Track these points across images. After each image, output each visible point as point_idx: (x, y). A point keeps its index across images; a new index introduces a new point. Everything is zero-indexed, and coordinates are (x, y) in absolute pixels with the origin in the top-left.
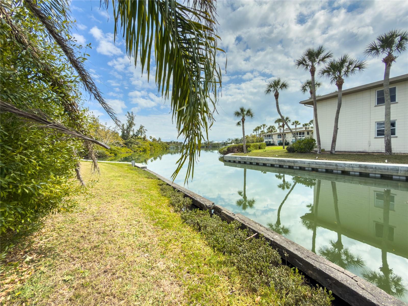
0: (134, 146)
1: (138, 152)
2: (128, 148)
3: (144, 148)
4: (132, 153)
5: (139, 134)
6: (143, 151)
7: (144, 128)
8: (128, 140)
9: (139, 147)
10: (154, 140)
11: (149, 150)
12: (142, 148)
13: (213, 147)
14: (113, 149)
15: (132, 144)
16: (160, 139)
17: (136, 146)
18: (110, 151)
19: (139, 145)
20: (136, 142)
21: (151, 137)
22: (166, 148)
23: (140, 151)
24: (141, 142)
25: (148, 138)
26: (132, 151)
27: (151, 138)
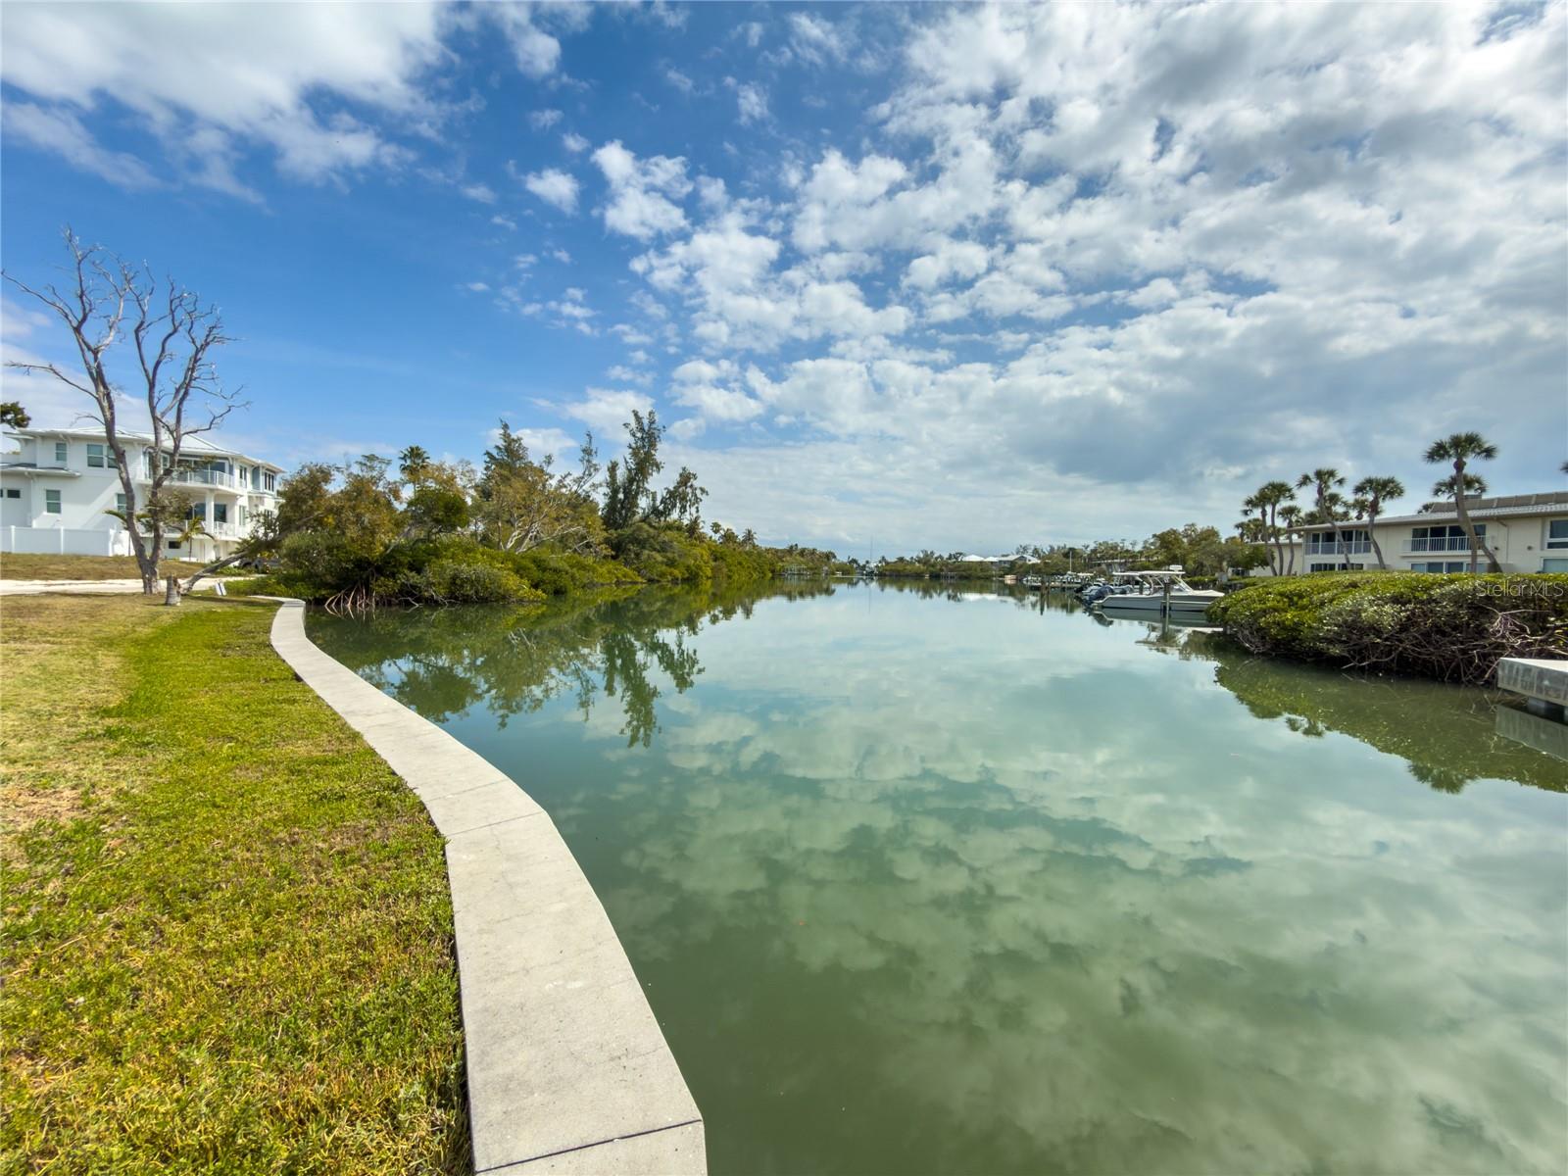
0: (649, 557)
1: (664, 582)
2: (627, 563)
3: (688, 568)
4: (639, 587)
5: (674, 506)
6: (685, 580)
7: (696, 483)
8: (628, 531)
9: (671, 563)
10: (729, 537)
11: (708, 578)
12: (683, 570)
13: (962, 578)
14: (552, 564)
15: (644, 548)
16: (749, 536)
17: (659, 558)
18: (537, 574)
19: (669, 555)
20: (660, 539)
21: (716, 527)
22: (773, 572)
23: (675, 581)
24: (679, 542)
25: (706, 529)
26: (640, 579)
27: (716, 532)
